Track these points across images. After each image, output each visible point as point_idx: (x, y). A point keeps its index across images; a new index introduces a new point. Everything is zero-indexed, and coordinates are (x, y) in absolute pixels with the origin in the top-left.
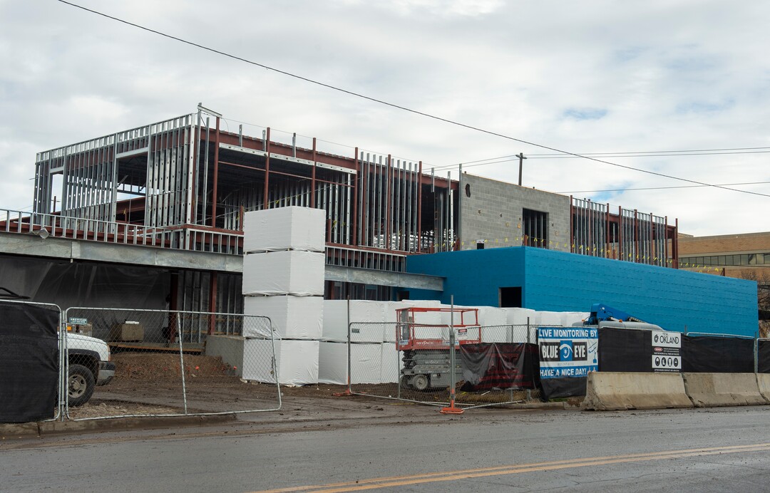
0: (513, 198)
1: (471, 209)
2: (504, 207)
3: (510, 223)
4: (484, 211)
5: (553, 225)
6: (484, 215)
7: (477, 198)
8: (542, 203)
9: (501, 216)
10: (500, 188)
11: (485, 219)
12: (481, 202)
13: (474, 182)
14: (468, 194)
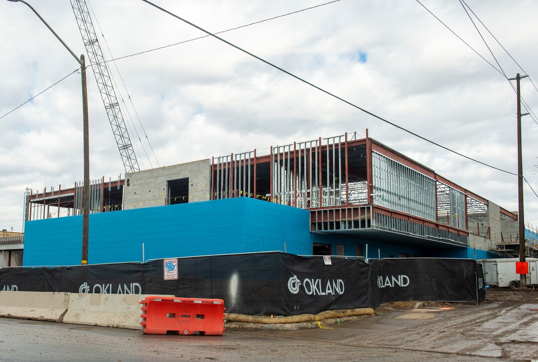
0: (158, 177)
1: (130, 193)
2: (152, 185)
3: (156, 194)
4: (138, 192)
5: (192, 185)
6: (138, 194)
7: (133, 186)
8: (182, 172)
9: (150, 191)
10: (150, 174)
11: (138, 197)
12: (136, 187)
13: (132, 176)
14: (128, 185)
